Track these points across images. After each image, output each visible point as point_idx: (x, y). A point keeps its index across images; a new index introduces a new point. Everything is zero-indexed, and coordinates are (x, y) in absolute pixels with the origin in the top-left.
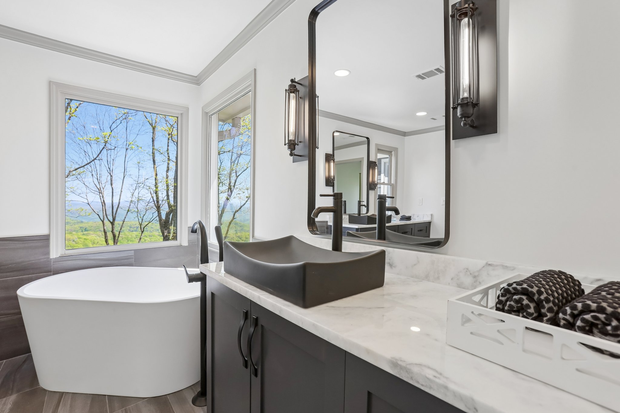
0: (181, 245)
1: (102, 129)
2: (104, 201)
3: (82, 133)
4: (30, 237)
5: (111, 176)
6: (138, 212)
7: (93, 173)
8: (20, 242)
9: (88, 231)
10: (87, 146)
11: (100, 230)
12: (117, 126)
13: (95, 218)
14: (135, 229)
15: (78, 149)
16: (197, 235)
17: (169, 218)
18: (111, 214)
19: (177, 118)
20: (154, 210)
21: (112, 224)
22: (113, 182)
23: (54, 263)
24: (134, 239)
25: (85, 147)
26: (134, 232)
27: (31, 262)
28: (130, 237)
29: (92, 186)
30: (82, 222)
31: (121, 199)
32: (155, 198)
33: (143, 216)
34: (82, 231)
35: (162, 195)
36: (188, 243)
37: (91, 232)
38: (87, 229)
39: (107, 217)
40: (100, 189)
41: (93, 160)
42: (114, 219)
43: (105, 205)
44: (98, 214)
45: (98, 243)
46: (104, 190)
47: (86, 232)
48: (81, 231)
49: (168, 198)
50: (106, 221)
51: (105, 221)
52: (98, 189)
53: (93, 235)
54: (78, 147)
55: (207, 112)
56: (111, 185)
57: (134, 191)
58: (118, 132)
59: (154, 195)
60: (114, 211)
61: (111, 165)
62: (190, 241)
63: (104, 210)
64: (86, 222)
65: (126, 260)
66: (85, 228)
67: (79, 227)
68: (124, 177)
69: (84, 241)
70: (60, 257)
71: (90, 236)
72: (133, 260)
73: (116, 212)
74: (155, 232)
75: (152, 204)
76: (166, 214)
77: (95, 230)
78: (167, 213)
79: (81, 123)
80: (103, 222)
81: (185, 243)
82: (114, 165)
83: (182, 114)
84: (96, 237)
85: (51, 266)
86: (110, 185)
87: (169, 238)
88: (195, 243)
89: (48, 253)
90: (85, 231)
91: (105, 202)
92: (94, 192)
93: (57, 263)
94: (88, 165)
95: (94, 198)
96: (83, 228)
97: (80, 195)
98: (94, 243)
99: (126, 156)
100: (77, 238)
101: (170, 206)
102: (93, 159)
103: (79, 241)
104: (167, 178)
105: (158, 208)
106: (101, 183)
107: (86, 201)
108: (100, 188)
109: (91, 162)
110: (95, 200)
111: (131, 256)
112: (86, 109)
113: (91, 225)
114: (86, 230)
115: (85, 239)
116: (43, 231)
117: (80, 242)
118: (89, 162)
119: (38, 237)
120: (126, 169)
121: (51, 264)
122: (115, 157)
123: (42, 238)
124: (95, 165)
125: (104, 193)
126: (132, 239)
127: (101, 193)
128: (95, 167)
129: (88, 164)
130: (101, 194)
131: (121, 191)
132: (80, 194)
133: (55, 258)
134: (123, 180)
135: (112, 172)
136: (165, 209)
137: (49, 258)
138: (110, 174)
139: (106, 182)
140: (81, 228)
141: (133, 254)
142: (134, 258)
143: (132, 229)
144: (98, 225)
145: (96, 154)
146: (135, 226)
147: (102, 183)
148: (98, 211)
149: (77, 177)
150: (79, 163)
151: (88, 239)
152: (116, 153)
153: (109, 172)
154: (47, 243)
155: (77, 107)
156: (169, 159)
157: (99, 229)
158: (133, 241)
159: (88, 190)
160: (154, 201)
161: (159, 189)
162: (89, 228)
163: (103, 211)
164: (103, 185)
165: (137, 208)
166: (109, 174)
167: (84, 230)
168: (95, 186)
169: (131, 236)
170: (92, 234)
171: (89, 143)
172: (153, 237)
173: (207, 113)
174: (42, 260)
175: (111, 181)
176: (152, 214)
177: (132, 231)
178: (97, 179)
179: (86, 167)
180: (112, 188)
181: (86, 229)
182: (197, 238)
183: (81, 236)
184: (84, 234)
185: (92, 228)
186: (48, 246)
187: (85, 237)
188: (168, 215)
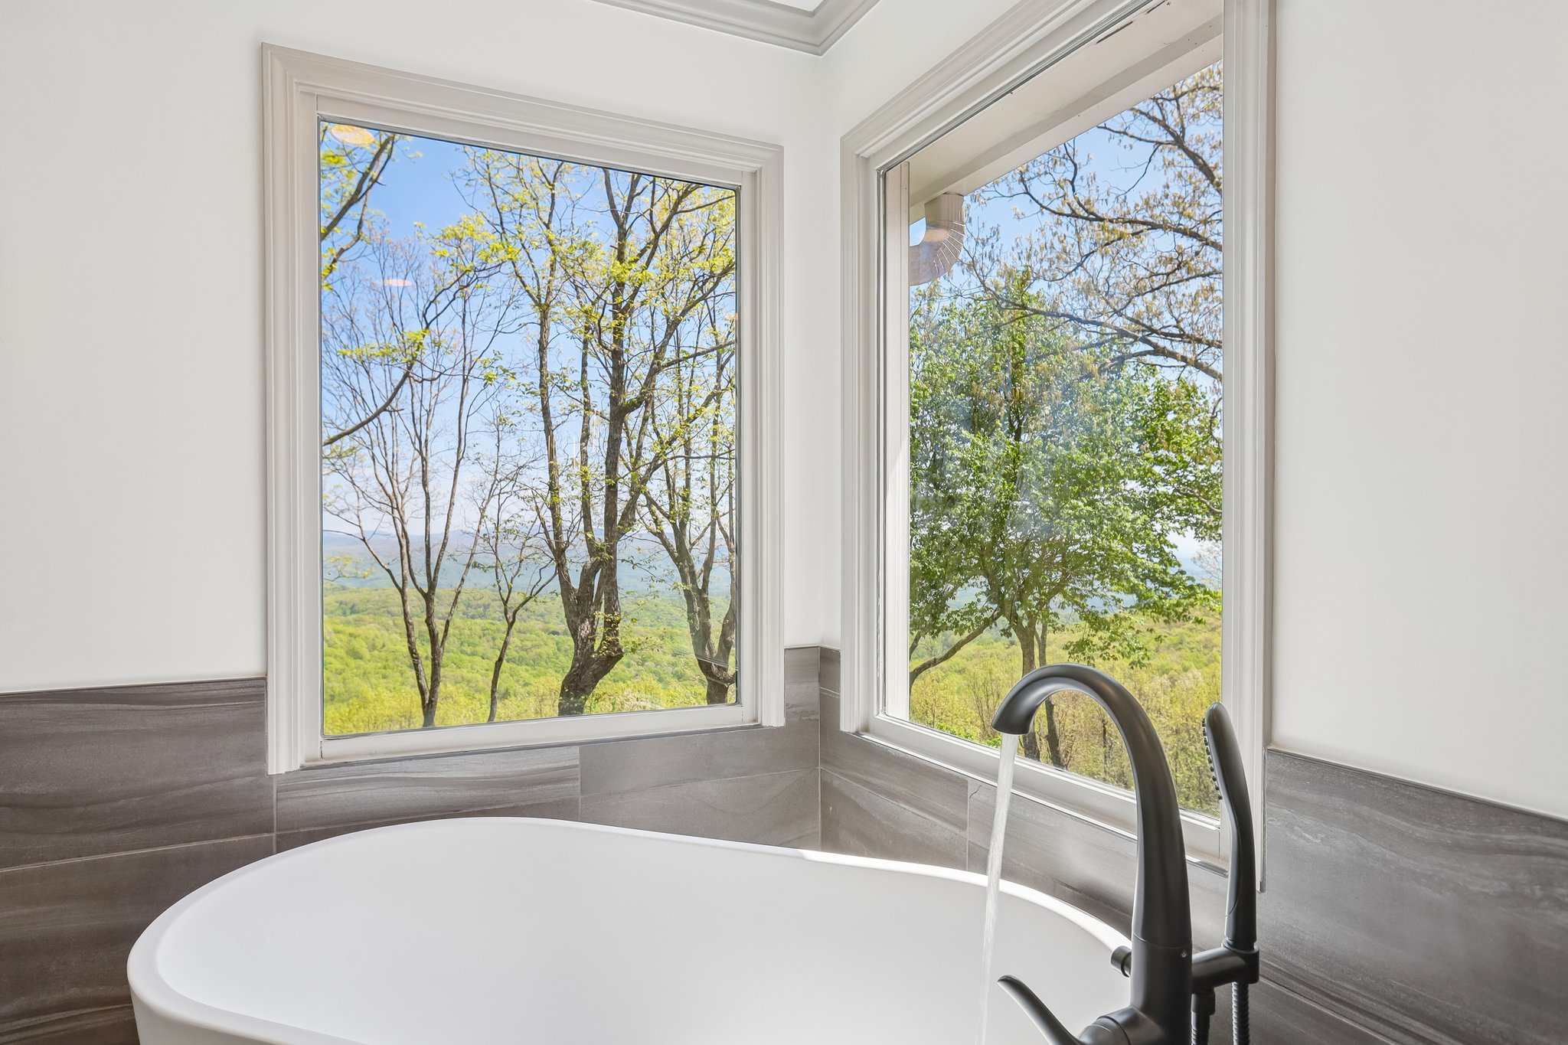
0: (759, 726)
1: (398, 324)
2: (403, 529)
3: (344, 338)
4: (194, 687)
5: (424, 459)
6: (496, 567)
7: (377, 451)
8: (159, 707)
9: (358, 612)
10: (360, 376)
11: (389, 612)
12: (438, 315)
13: (377, 579)
14: (481, 610)
15: (336, 385)
16: (817, 684)
17: (592, 587)
18: (425, 568)
19: (737, 191)
20: (547, 559)
21: (428, 597)
22: (430, 475)
23: (282, 795)
24: (477, 640)
25: (354, 378)
26: (478, 621)
27: (196, 789)
28: (467, 632)
29: (372, 488)
30: (344, 588)
31: (451, 527)
32: (549, 523)
33: (512, 579)
34: (344, 614)
35: (569, 515)
36: (787, 715)
37: (367, 617)
38: (356, 608)
39: (413, 579)
40: (393, 497)
41: (376, 415)
42: (432, 586)
43: (408, 543)
44: (389, 571)
45: (384, 646)
46: (405, 499)
47: (355, 616)
48: (340, 612)
49: (588, 527)
50: (411, 591)
51: (407, 590)
52: (389, 497)
53: (372, 625)
54: (336, 378)
55: (866, 154)
56: (425, 484)
57: (487, 504)
58: (441, 331)
59: (547, 515)
60: (431, 561)
61: (424, 428)
62: (794, 709)
63: (405, 556)
64: (355, 588)
65: (549, 786)
66: (350, 606)
67: (336, 602)
68: (458, 462)
69: (350, 641)
70: (303, 768)
71: (363, 627)
72: (578, 784)
73: (438, 564)
74: (534, 622)
75: (540, 541)
76: (582, 574)
77: (380, 609)
78: (584, 570)
79: (343, 310)
80: (402, 592)
81: (774, 717)
82: (431, 428)
83: (754, 174)
84: (378, 629)
85: (272, 807)
86: (421, 485)
87: (593, 647)
88: (812, 717)
89: (260, 754)
90: (351, 613)
91: (409, 533)
92: (378, 505)
93: (294, 794)
94: (361, 429)
95: (378, 523)
96: (346, 604)
97: (342, 515)
98: (373, 648)
99: (462, 398)
100: (330, 630)
101: (593, 549)
102: (374, 410)
103: (336, 641)
104: (584, 462)
105: (559, 553)
106: (397, 481)
107: (356, 531)
108: (395, 495)
109: (370, 420)
110: (384, 530)
111: (570, 767)
112: (355, 268)
113: (368, 597)
114: (353, 610)
115: (351, 635)
116: (241, 664)
117: (340, 643)
118: (364, 419)
119: (224, 686)
120: (463, 437)
121: (271, 798)
122: (433, 403)
123: (238, 691)
124: (379, 429)
125: (405, 508)
126: (471, 640)
127: (397, 508)
128: (380, 435)
129: (362, 425)
130: (396, 511)
131: (452, 504)
132: (342, 511)
133: (286, 773)
134: (456, 471)
135: (426, 447)
136: (578, 557)
137: (263, 772)
138: (421, 453)
139: (409, 478)
140: (341, 603)
141: (577, 762)
142: (579, 776)
143: (472, 612)
144: (384, 598)
145: (381, 396)
146: (479, 602)
147: (399, 480)
148: (390, 561)
149: (333, 465)
150: (338, 423)
151: (359, 636)
152: (435, 391)
153: (417, 447)
154: (256, 710)
155: (335, 261)
156: (587, 405)
157: (387, 607)
158: (474, 645)
159: (362, 500)
160: (546, 532)
161: (562, 495)
162: (361, 607)
163: (402, 560)
164: (400, 486)
165: (496, 553)
166: (417, 453)
167: (348, 612)
168: (381, 488)
169: (470, 629)
170: (370, 623)
171: (364, 363)
172: (528, 635)
173: (867, 160)
174: (238, 782)
175: (424, 472)
176: (539, 572)
177: (473, 617)
178: (387, 469)
179: (356, 433)
180: (427, 495)
181: (353, 606)
182: (821, 696)
183: (341, 627)
184: (348, 623)
185: (369, 605)
186: (257, 723)
187: (351, 629)
188: (587, 576)
